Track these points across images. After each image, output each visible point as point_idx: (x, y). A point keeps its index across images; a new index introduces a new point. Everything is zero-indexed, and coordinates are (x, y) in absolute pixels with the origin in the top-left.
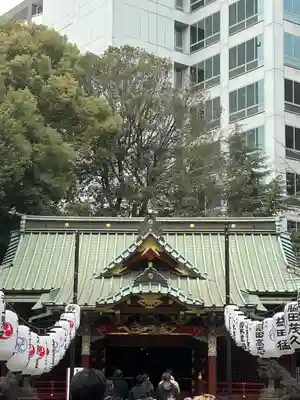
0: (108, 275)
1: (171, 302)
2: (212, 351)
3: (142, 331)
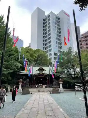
0: (37, 71)
1: (43, 73)
2: (48, 79)
3: (40, 77)
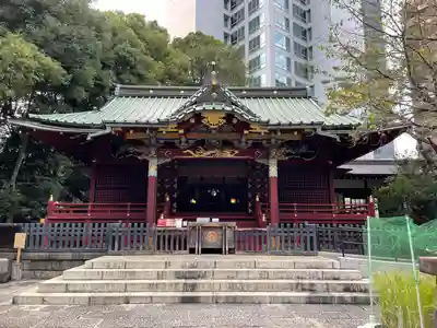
1: (235, 121)
3: (205, 154)
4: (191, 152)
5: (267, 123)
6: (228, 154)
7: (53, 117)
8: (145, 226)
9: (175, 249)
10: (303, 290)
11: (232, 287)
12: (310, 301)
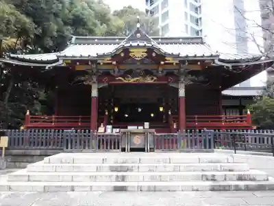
1: (154, 55)
4: (122, 79)
5: (178, 56)
6: (149, 80)
7: (27, 57)
8: (89, 132)
9: (111, 148)
10: (207, 179)
11: (153, 178)
12: (213, 189)
